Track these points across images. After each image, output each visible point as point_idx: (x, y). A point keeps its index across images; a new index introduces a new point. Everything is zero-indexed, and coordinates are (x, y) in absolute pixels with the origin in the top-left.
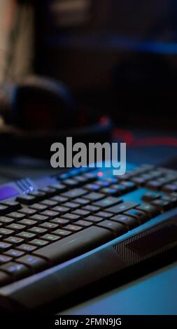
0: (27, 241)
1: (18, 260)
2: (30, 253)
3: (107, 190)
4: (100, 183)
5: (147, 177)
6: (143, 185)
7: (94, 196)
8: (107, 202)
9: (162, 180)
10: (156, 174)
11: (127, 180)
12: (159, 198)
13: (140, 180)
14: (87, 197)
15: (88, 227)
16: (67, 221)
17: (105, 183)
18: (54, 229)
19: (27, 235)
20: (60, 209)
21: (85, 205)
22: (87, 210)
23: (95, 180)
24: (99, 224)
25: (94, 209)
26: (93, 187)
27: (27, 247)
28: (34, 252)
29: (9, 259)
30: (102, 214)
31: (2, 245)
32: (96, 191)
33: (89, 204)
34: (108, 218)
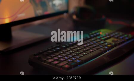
0: (77, 55)
1: (74, 61)
2: (78, 59)
3: (103, 38)
4: (100, 36)
5: (114, 34)
6: (113, 37)
7: (98, 40)
8: (102, 42)
9: (118, 35)
10: (117, 33)
11: (108, 35)
12: (117, 41)
13: (112, 35)
14: (96, 40)
15: (96, 50)
16: (90, 48)
17: (102, 36)
18: (86, 51)
19: (78, 53)
20: (88, 44)
21: (96, 43)
22: (96, 45)
23: (99, 35)
24: (99, 49)
25: (98, 44)
26: (98, 37)
27: (77, 57)
28: (79, 59)
29: (72, 60)
30: (100, 46)
31: (70, 56)
32: (99, 39)
33: (97, 43)
34: (102, 47)
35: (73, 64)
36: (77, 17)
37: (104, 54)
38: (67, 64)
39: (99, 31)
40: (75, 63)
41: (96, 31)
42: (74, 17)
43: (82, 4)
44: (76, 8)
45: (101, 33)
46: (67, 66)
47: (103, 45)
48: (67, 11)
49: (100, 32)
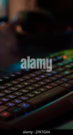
0: (24, 94)
1: (18, 105)
2: (25, 101)
3: (68, 66)
4: (64, 62)
7: (60, 69)
8: (67, 72)
14: (57, 70)
15: (56, 86)
16: (45, 83)
17: (67, 62)
18: (38, 88)
19: (24, 91)
20: (43, 76)
21: (56, 74)
22: (56, 77)
23: (62, 60)
24: (62, 85)
25: (60, 76)
26: (60, 64)
27: (24, 98)
28: (27, 101)
29: (14, 105)
30: (63, 79)
31: (11, 96)
32: (62, 67)
33: (58, 74)
34: (66, 82)
35: (16, 110)
36: (23, 28)
37: (70, 93)
38: (6, 110)
39: (61, 52)
40: (20, 109)
41: (57, 54)
42: (19, 29)
43: (32, 7)
44: (22, 13)
45: (65, 57)
46: (5, 114)
47: (68, 77)
48: (5, 19)
49: (63, 54)
